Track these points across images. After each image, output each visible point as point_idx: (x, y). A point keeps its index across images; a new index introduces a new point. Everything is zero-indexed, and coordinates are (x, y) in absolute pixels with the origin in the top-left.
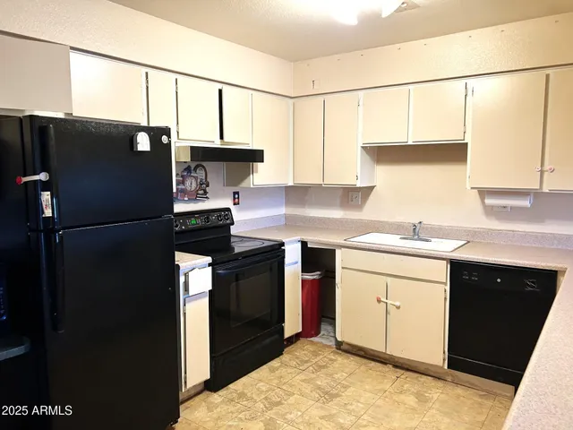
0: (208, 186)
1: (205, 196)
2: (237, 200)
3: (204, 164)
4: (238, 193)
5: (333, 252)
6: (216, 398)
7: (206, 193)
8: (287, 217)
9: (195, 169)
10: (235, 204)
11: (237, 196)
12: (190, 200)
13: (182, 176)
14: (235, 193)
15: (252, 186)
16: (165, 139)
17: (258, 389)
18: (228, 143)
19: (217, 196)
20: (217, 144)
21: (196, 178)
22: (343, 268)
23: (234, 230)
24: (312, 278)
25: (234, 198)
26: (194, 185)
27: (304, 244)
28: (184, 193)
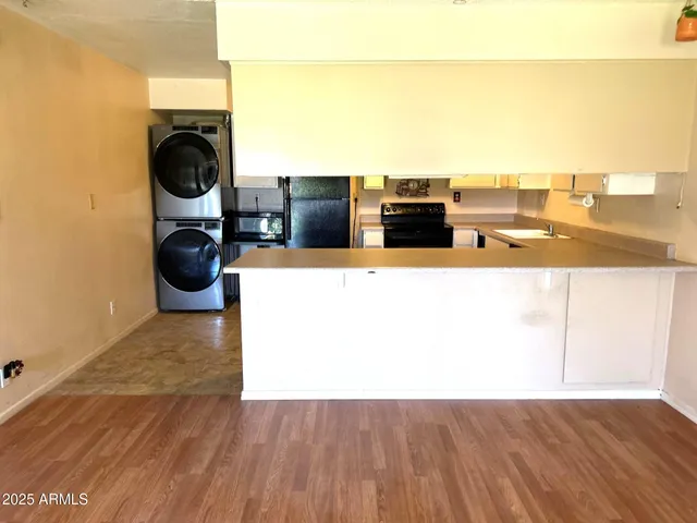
0: (429, 187)
1: (425, 194)
2: (457, 199)
4: (459, 193)
7: (426, 191)
10: (455, 201)
11: (457, 195)
12: (411, 196)
13: (407, 180)
14: (455, 193)
21: (418, 182)
25: (455, 197)
28: (407, 190)
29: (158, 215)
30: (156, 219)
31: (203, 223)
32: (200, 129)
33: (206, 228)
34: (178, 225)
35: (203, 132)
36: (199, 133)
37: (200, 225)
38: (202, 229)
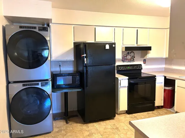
0: (134, 57)
1: (133, 61)
2: (145, 62)
3: (134, 51)
4: (145, 60)
5: (175, 80)
6: (128, 116)
7: (134, 59)
8: (165, 68)
9: (131, 53)
10: (144, 63)
11: (145, 61)
12: (128, 62)
13: (126, 55)
14: (144, 60)
15: (148, 58)
16: (114, 46)
17: (141, 117)
18: (139, 45)
19: (137, 61)
20: (136, 45)
21: (131, 55)
22: (178, 86)
23: (142, 71)
24: (169, 89)
25: (144, 61)
26: (130, 57)
27: (165, 77)
28: (126, 59)
29: (10, 80)
30: (8, 83)
31: (40, 83)
32: (37, 28)
33: (42, 85)
34: (24, 85)
35: (39, 30)
36: (37, 30)
37: (38, 84)
38: (39, 86)
